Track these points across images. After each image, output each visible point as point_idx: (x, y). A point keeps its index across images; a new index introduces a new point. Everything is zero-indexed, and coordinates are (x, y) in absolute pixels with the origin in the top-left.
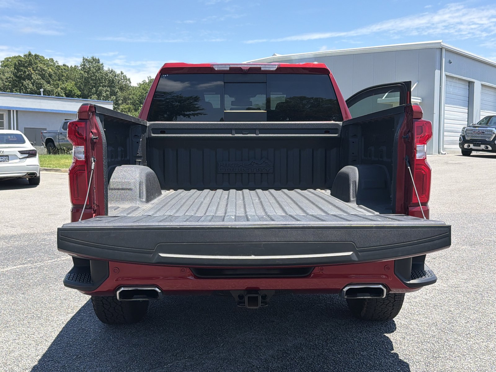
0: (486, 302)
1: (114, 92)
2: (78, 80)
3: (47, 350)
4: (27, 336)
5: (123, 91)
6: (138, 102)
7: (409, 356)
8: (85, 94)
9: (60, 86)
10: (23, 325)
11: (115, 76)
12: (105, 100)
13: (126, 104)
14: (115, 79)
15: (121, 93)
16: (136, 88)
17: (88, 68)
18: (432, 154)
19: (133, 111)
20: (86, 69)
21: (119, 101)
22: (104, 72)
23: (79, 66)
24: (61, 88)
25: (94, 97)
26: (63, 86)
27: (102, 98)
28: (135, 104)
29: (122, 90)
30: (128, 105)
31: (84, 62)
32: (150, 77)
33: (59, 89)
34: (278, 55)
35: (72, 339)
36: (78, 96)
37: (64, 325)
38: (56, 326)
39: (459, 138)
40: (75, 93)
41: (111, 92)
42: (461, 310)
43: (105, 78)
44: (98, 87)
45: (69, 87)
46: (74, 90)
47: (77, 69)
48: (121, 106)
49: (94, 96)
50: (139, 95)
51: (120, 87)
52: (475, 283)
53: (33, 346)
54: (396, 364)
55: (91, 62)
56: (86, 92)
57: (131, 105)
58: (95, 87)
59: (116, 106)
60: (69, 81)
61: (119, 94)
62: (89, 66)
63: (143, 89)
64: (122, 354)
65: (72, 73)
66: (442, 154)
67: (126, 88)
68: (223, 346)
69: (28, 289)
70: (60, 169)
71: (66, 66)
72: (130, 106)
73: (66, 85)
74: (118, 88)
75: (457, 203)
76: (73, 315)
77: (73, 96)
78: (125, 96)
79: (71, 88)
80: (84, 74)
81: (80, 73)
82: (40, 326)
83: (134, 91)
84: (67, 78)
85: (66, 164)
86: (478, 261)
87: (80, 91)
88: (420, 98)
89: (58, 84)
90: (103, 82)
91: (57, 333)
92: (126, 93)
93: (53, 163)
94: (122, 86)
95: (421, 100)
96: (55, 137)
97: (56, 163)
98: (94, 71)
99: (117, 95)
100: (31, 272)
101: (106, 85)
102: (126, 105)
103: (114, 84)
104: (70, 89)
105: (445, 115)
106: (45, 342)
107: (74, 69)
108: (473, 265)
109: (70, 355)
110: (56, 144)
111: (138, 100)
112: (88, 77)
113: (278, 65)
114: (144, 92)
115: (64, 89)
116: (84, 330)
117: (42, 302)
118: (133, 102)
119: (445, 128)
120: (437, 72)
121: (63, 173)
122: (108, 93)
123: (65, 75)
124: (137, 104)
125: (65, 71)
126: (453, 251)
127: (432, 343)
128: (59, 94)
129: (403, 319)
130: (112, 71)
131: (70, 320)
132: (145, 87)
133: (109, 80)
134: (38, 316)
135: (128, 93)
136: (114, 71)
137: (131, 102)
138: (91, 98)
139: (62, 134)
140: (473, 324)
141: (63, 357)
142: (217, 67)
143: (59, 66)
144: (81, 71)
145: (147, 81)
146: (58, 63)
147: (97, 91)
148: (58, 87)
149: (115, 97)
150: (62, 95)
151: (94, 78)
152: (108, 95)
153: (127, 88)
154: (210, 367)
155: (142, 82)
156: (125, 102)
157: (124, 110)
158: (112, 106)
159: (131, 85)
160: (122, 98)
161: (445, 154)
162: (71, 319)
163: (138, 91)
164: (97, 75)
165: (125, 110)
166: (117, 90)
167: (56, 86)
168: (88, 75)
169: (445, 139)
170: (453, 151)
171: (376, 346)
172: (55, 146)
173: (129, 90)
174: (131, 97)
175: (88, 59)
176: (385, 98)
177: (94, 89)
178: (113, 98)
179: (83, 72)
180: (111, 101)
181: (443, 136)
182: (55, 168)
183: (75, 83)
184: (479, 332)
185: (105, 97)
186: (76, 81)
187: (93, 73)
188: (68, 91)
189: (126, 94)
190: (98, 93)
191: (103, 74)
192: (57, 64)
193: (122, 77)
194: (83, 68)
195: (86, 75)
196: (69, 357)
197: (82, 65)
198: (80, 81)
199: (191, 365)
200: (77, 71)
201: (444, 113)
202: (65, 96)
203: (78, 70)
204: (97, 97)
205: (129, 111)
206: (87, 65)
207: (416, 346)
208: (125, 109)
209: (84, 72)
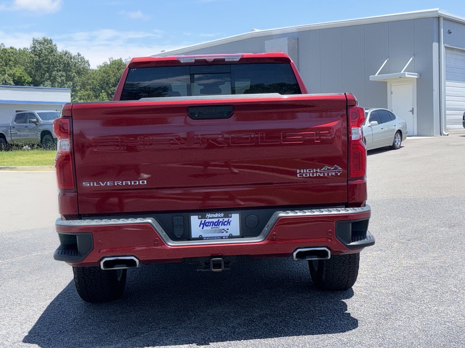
0: (448, 276)
1: (71, 77)
2: (28, 65)
3: (31, 328)
4: (10, 318)
5: (81, 76)
6: (98, 87)
7: (363, 318)
8: (37, 80)
9: (8, 73)
10: (5, 311)
11: (71, 58)
12: (61, 87)
13: (85, 90)
14: (70, 62)
15: (79, 77)
16: (95, 72)
17: (39, 51)
18: (433, 136)
19: (93, 98)
20: (38, 52)
21: (77, 87)
22: (58, 55)
23: (29, 48)
24: (9, 75)
25: (47, 84)
26: (11, 72)
27: (56, 85)
28: (95, 89)
29: (79, 74)
30: (87, 91)
31: (34, 44)
32: (112, 58)
33: (6, 76)
34: (257, 30)
35: (54, 319)
36: (29, 84)
37: (44, 309)
38: (37, 310)
39: (462, 116)
40: (25, 80)
41: (66, 76)
42: (421, 282)
43: (60, 61)
44: (52, 71)
45: (18, 73)
46: (23, 76)
47: (26, 52)
48: (79, 92)
49: (48, 82)
50: (100, 80)
51: (78, 71)
52: (442, 260)
53: (18, 326)
54: (350, 324)
55: (42, 44)
56: (38, 78)
57: (90, 91)
58: (48, 72)
59: (73, 94)
60: (18, 66)
61: (77, 79)
62: (40, 48)
63: (104, 72)
64: (102, 328)
65: (21, 57)
66: (444, 135)
67: (84, 72)
68: (194, 318)
69: (3, 281)
70: (16, 167)
71: (13, 49)
72: (90, 93)
73: (14, 71)
74: (75, 72)
75: (448, 187)
76: (52, 301)
77: (23, 83)
78: (83, 81)
79: (21, 74)
80: (35, 57)
81: (30, 56)
82: (21, 311)
83: (93, 74)
84: (15, 63)
85: (22, 161)
86: (452, 241)
87: (31, 77)
88: (417, 74)
89: (5, 70)
90: (57, 66)
91: (39, 316)
92: (84, 77)
93: (6, 160)
94: (80, 70)
95: (419, 76)
96: (7, 132)
97: (10, 161)
98: (47, 53)
99: (74, 80)
100: (4, 267)
101: (61, 70)
102: (85, 92)
103: (70, 68)
104: (19, 75)
105: (446, 92)
106: (29, 323)
107: (23, 52)
108: (446, 244)
109: (54, 331)
110: (8, 139)
111: (98, 85)
112: (39, 60)
113: (241, 56)
114: (106, 75)
115: (13, 76)
116: (64, 312)
117: (20, 292)
118: (93, 87)
119: (446, 106)
120: (435, 45)
121: (20, 171)
122: (64, 78)
123: (13, 59)
124: (98, 90)
125: (13, 54)
126: (429, 233)
127: (387, 309)
128: (6, 81)
129: (365, 291)
130: (67, 53)
131: (50, 305)
132: (106, 69)
133: (63, 63)
134: (19, 303)
135: (87, 77)
136: (69, 53)
137: (90, 88)
138: (44, 84)
139: (14, 128)
140: (430, 293)
141: (47, 332)
142: (183, 60)
143: (5, 49)
144: (31, 54)
145: (109, 63)
146: (4, 46)
147: (50, 76)
148: (5, 74)
149: (72, 82)
150: (9, 82)
151: (47, 61)
152: (63, 81)
153: (86, 72)
154: (182, 334)
155: (103, 64)
156: (84, 88)
157: (82, 97)
158: (70, 93)
159: (91, 68)
160: (79, 84)
161: (448, 135)
162: (51, 303)
163: (98, 75)
164: (51, 58)
165: (84, 98)
166: (74, 75)
167: (3, 72)
168: (39, 58)
169: (447, 119)
170: (457, 131)
171: (335, 313)
172: (6, 142)
173: (88, 74)
174: (91, 82)
175: (39, 39)
176: (378, 74)
177: (47, 74)
178: (70, 84)
179: (33, 56)
180: (67, 88)
181: (445, 115)
182: (9, 167)
183: (24, 68)
184: (433, 299)
185: (60, 84)
186: (26, 66)
187: (46, 55)
188: (17, 78)
189: (85, 79)
190: (52, 78)
191: (56, 56)
192: (2, 46)
193: (80, 59)
194: (33, 50)
195: (37, 59)
196: (53, 333)
197: (32, 47)
198: (31, 65)
199: (165, 333)
200: (26, 54)
201: (445, 89)
202: (13, 84)
203: (28, 53)
204: (50, 83)
205: (88, 98)
206: (38, 47)
207: (371, 311)
208: (84, 96)
209: (35, 55)
